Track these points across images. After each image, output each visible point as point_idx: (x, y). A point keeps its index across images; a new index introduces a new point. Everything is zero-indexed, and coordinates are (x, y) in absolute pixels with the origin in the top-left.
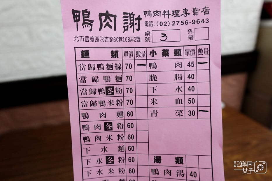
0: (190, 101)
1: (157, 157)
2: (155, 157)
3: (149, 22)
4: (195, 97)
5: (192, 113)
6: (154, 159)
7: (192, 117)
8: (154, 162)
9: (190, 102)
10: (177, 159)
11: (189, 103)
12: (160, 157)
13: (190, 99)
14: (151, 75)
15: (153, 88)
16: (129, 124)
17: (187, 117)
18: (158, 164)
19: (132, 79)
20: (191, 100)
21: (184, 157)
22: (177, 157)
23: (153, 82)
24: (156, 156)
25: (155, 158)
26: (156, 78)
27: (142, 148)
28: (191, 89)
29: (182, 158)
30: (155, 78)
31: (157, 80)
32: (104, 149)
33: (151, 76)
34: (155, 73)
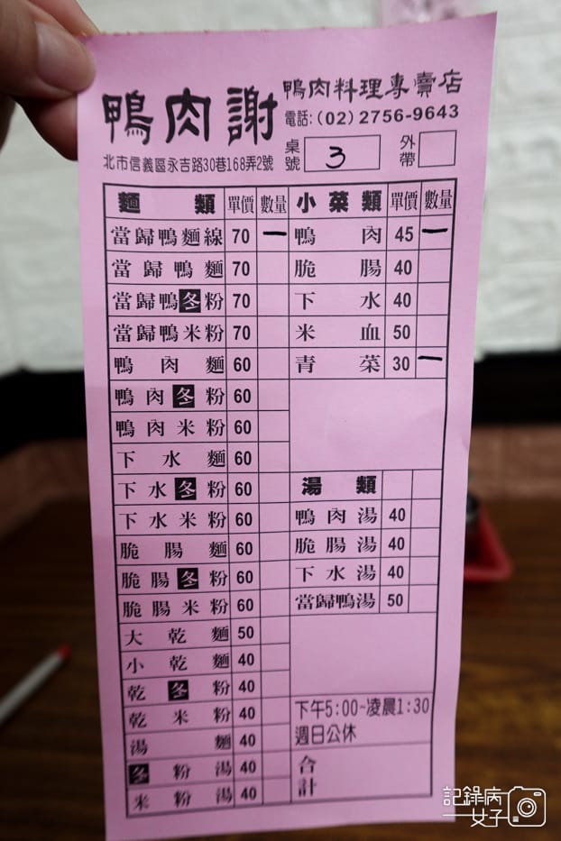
0: (399, 331)
1: (310, 479)
2: (305, 479)
3: (296, 112)
4: (411, 322)
5: (402, 364)
6: (304, 484)
7: (401, 373)
8: (304, 493)
9: (397, 336)
10: (360, 480)
11: (395, 337)
12: (319, 479)
13: (399, 326)
14: (301, 261)
15: (305, 295)
16: (238, 392)
17: (390, 373)
18: (314, 497)
19: (251, 270)
20: (401, 329)
21: (378, 475)
22: (362, 477)
23: (306, 279)
24: (308, 476)
25: (307, 482)
26: (313, 269)
27: (272, 457)
28: (402, 300)
29: (372, 479)
30: (311, 270)
31: (314, 276)
32: (172, 458)
33: (298, 263)
34: (310, 257)
